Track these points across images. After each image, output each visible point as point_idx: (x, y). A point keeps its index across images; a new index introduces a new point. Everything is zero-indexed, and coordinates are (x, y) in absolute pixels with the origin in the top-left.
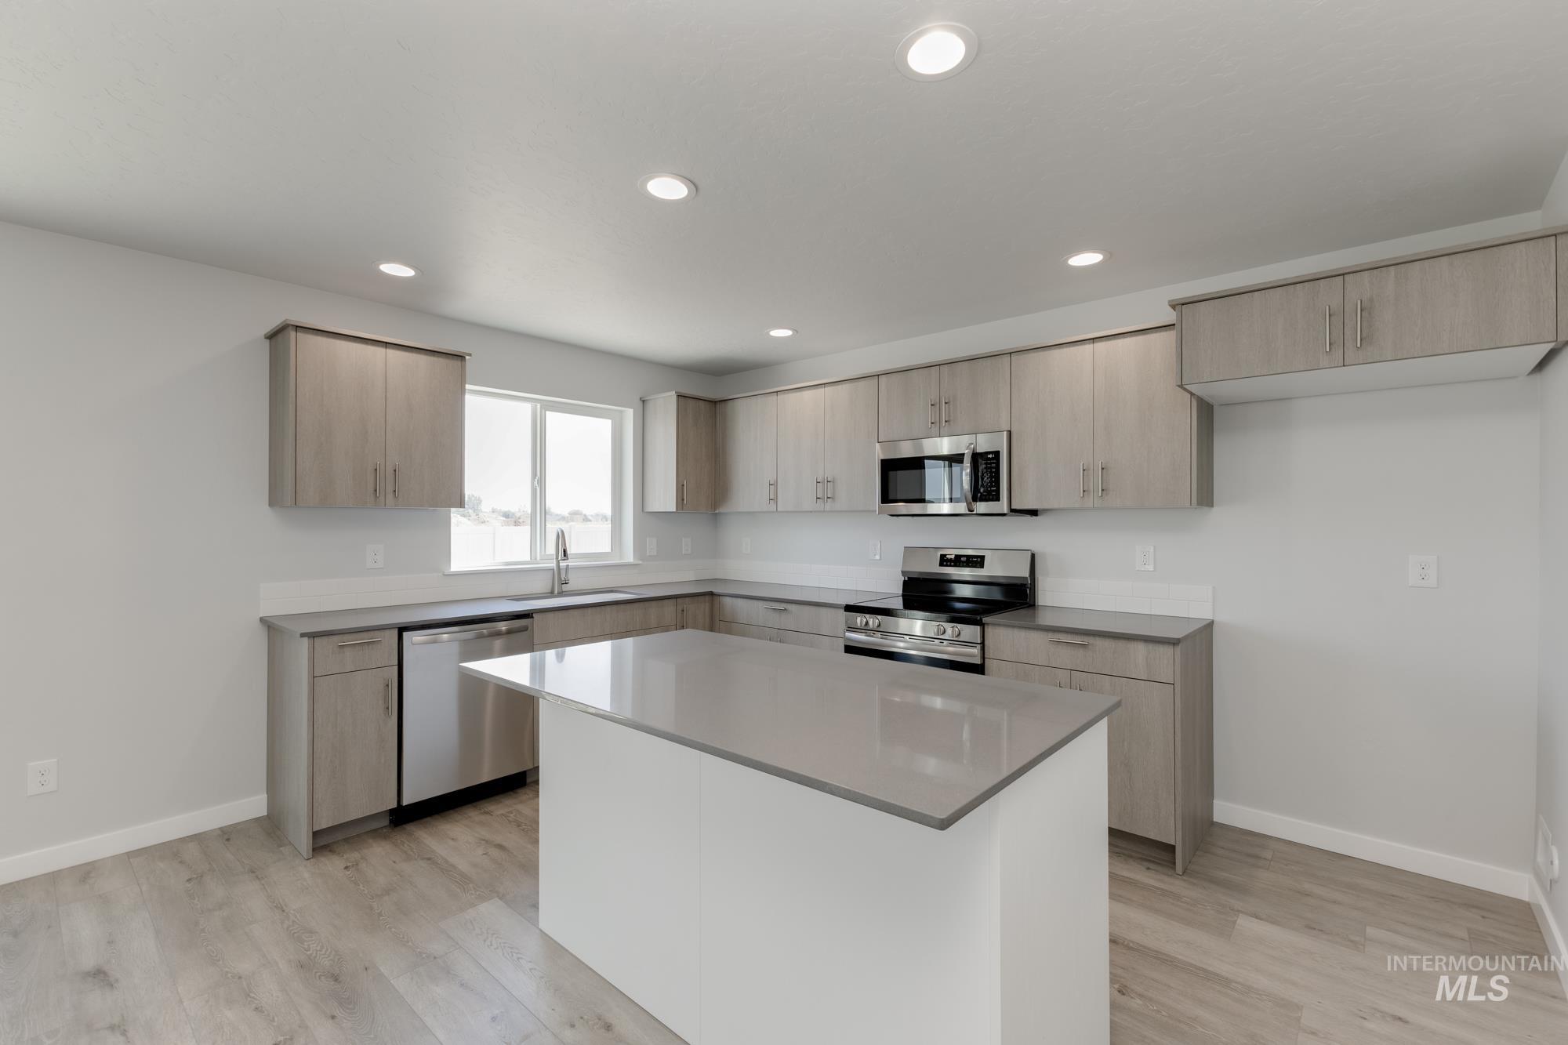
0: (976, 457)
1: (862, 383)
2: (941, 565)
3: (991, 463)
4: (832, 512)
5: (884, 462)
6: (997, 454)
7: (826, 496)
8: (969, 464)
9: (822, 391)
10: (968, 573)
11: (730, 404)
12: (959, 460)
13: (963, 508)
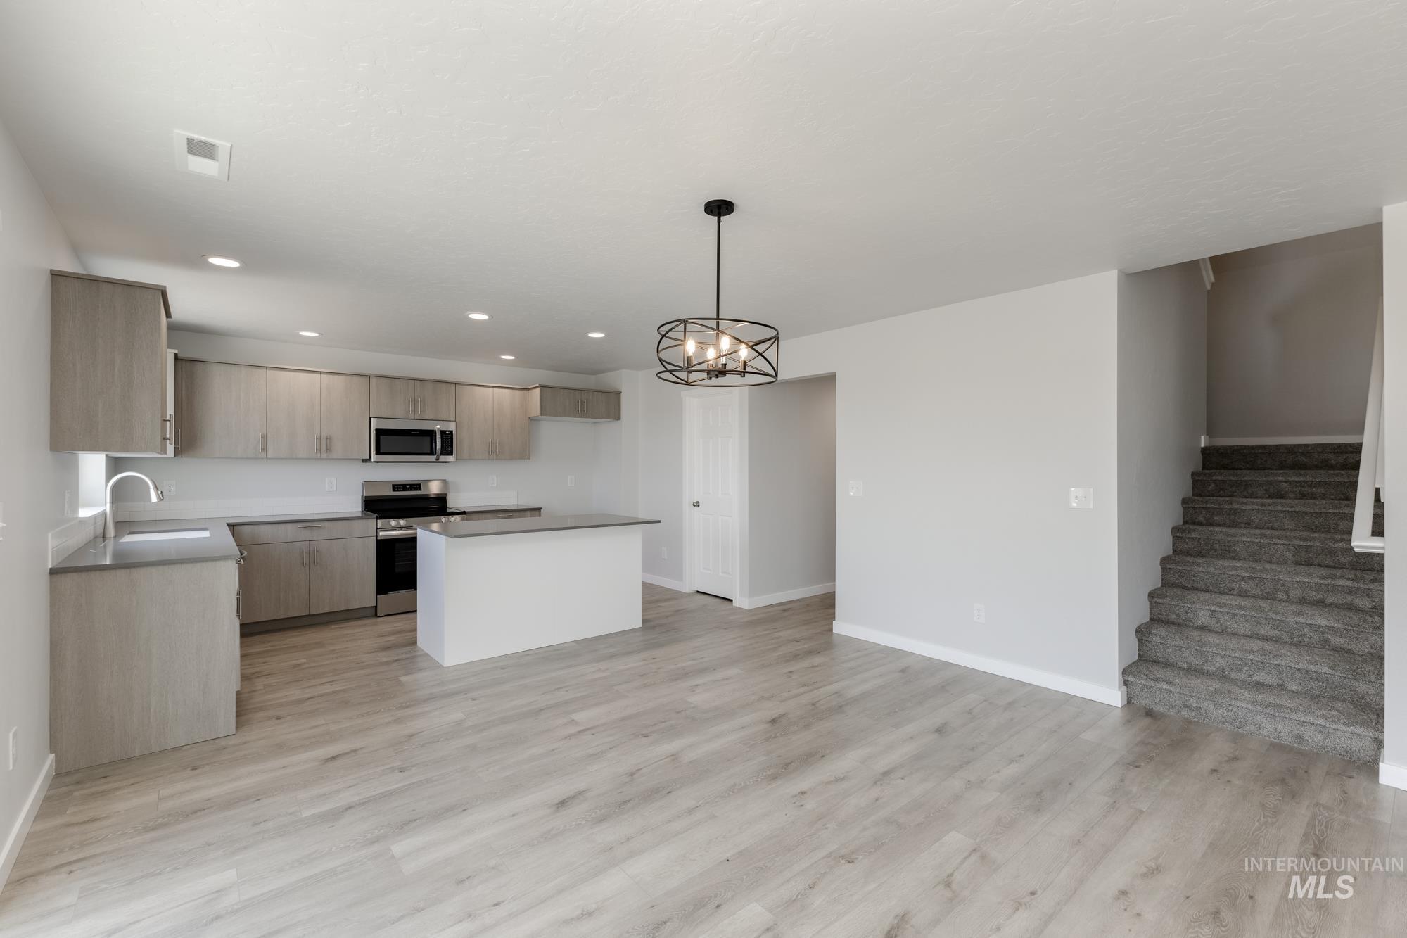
1: (355, 378)
2: (394, 490)
3: (448, 437)
4: (327, 459)
5: (378, 430)
6: (451, 432)
7: (324, 450)
8: (438, 436)
9: (317, 376)
10: (414, 494)
11: (199, 365)
12: (432, 433)
13: (434, 458)
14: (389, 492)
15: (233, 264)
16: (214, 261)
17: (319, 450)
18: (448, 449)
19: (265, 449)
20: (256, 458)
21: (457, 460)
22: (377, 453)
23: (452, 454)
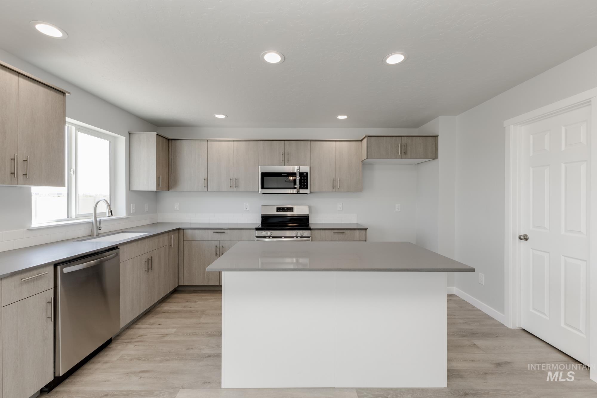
0: (301, 174)
1: (251, 142)
2: (277, 211)
3: (305, 177)
4: (237, 191)
5: (262, 174)
6: (307, 173)
7: (234, 187)
8: (298, 176)
9: (232, 143)
10: (289, 213)
11: (178, 142)
12: (294, 174)
13: (295, 191)
14: (274, 212)
17: (232, 187)
18: (304, 185)
19: (206, 186)
20: (203, 191)
21: (311, 192)
22: (263, 188)
23: (307, 188)
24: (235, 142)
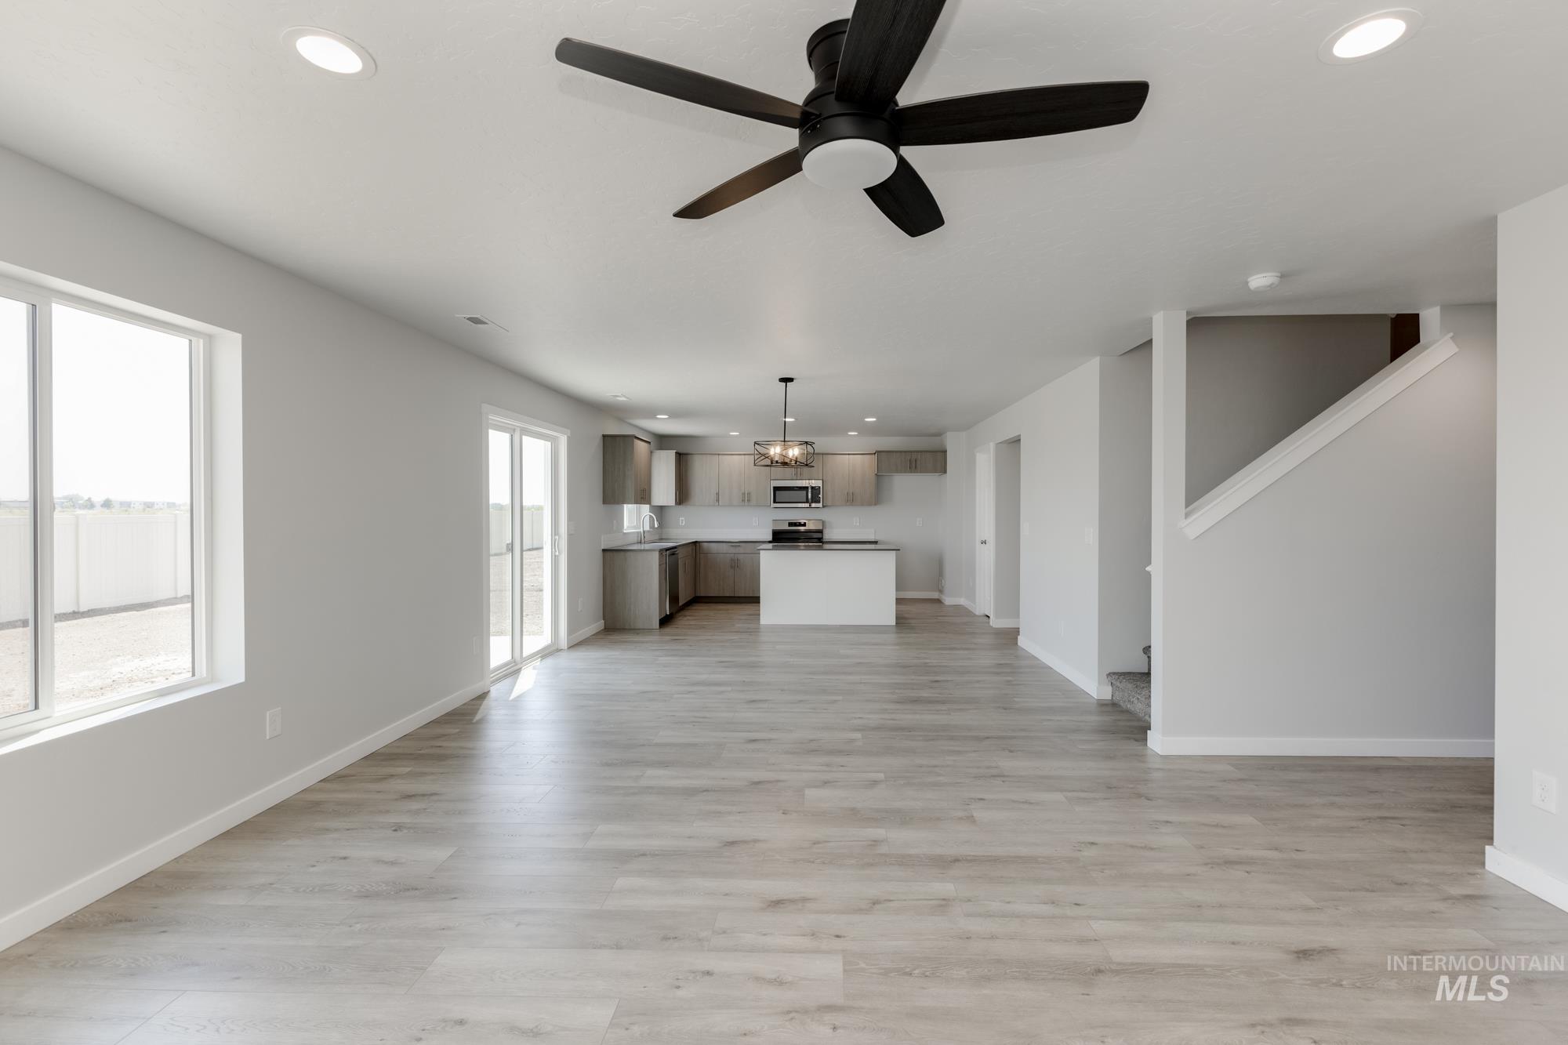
0: (813, 488)
2: (788, 526)
3: (817, 490)
4: (748, 506)
5: (774, 488)
6: (819, 487)
7: (746, 500)
8: (810, 490)
9: (743, 456)
10: (802, 528)
11: (689, 456)
12: (806, 488)
13: (807, 505)
14: (786, 527)
15: (666, 417)
16: (658, 416)
17: (743, 501)
18: (815, 499)
19: (718, 500)
20: (714, 506)
21: (824, 506)
22: (775, 502)
23: (819, 502)
24: (746, 456)
